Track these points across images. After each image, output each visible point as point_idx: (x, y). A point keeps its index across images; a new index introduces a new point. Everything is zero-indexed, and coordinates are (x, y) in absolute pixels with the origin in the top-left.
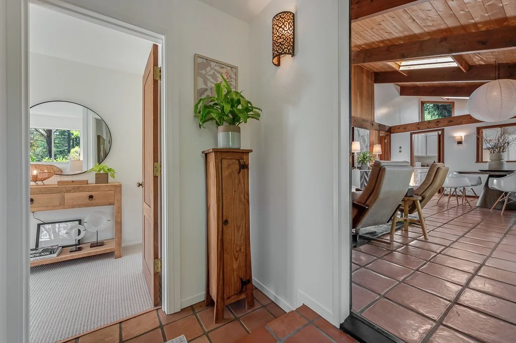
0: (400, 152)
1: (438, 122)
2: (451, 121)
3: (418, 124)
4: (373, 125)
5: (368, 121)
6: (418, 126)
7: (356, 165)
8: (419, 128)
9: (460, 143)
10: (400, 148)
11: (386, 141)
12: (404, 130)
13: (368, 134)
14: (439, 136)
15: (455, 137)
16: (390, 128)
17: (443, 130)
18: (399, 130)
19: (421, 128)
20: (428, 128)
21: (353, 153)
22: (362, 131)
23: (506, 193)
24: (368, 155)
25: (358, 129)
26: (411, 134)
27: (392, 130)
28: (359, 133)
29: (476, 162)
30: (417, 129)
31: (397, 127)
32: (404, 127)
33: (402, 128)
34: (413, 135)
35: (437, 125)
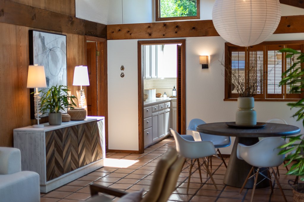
0: (122, 76)
1: (177, 27)
2: (194, 28)
3: (149, 26)
4: (72, 23)
6: (149, 31)
7: (38, 114)
8: (150, 35)
9: (205, 66)
10: (122, 68)
11: (98, 52)
12: (128, 35)
13: (63, 43)
14: (179, 51)
15: (199, 57)
16: (105, 28)
17: (184, 42)
18: (119, 34)
20: (164, 36)
21: (32, 90)
22: (51, 39)
23: (256, 168)
24: (63, 93)
25: (43, 34)
26: (139, 44)
27: (109, 32)
28: (43, 43)
29: (224, 100)
30: (147, 35)
31: (118, 29)
32: (127, 30)
33: (125, 31)
34: (142, 46)
35: (176, 32)
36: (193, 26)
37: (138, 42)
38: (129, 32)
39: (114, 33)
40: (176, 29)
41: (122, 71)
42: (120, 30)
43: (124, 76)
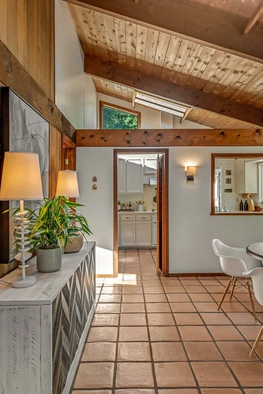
0: (95, 188)
1: (160, 135)
2: (178, 137)
3: (128, 133)
4: (52, 110)
5: (42, 93)
6: (127, 138)
8: (128, 142)
9: (190, 179)
10: (95, 179)
11: (67, 160)
12: (102, 142)
13: (45, 132)
14: (160, 162)
15: (183, 167)
17: (167, 151)
18: (91, 140)
19: (132, 142)
20: (145, 144)
26: (115, 152)
27: (78, 138)
28: (24, 121)
30: (125, 143)
31: (89, 134)
32: (102, 136)
33: (97, 138)
34: (119, 155)
35: (158, 141)
36: (177, 135)
37: (114, 150)
38: (103, 138)
39: (85, 140)
40: (159, 138)
41: (95, 183)
42: (92, 136)
43: (96, 188)
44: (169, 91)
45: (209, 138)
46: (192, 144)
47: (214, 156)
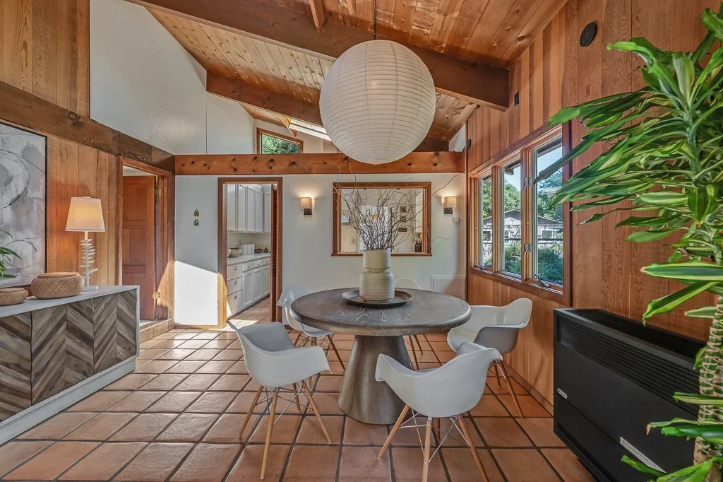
0: (196, 224)
1: (272, 160)
2: (294, 163)
3: (234, 158)
4: (79, 124)
6: (233, 165)
8: (235, 170)
9: (308, 212)
10: (197, 214)
12: (205, 169)
13: (30, 149)
14: (274, 193)
15: (300, 199)
16: (173, 159)
17: (280, 181)
18: (193, 168)
19: (238, 169)
20: (254, 172)
26: (221, 182)
27: (177, 166)
29: (332, 255)
30: (232, 170)
31: (190, 160)
32: (204, 162)
33: (200, 164)
34: (224, 185)
35: (270, 168)
36: (292, 161)
37: (219, 179)
38: (206, 165)
39: (185, 167)
40: (270, 164)
41: (196, 218)
42: (193, 163)
43: (198, 224)
44: (304, 112)
45: (331, 163)
46: (309, 172)
47: (337, 186)
